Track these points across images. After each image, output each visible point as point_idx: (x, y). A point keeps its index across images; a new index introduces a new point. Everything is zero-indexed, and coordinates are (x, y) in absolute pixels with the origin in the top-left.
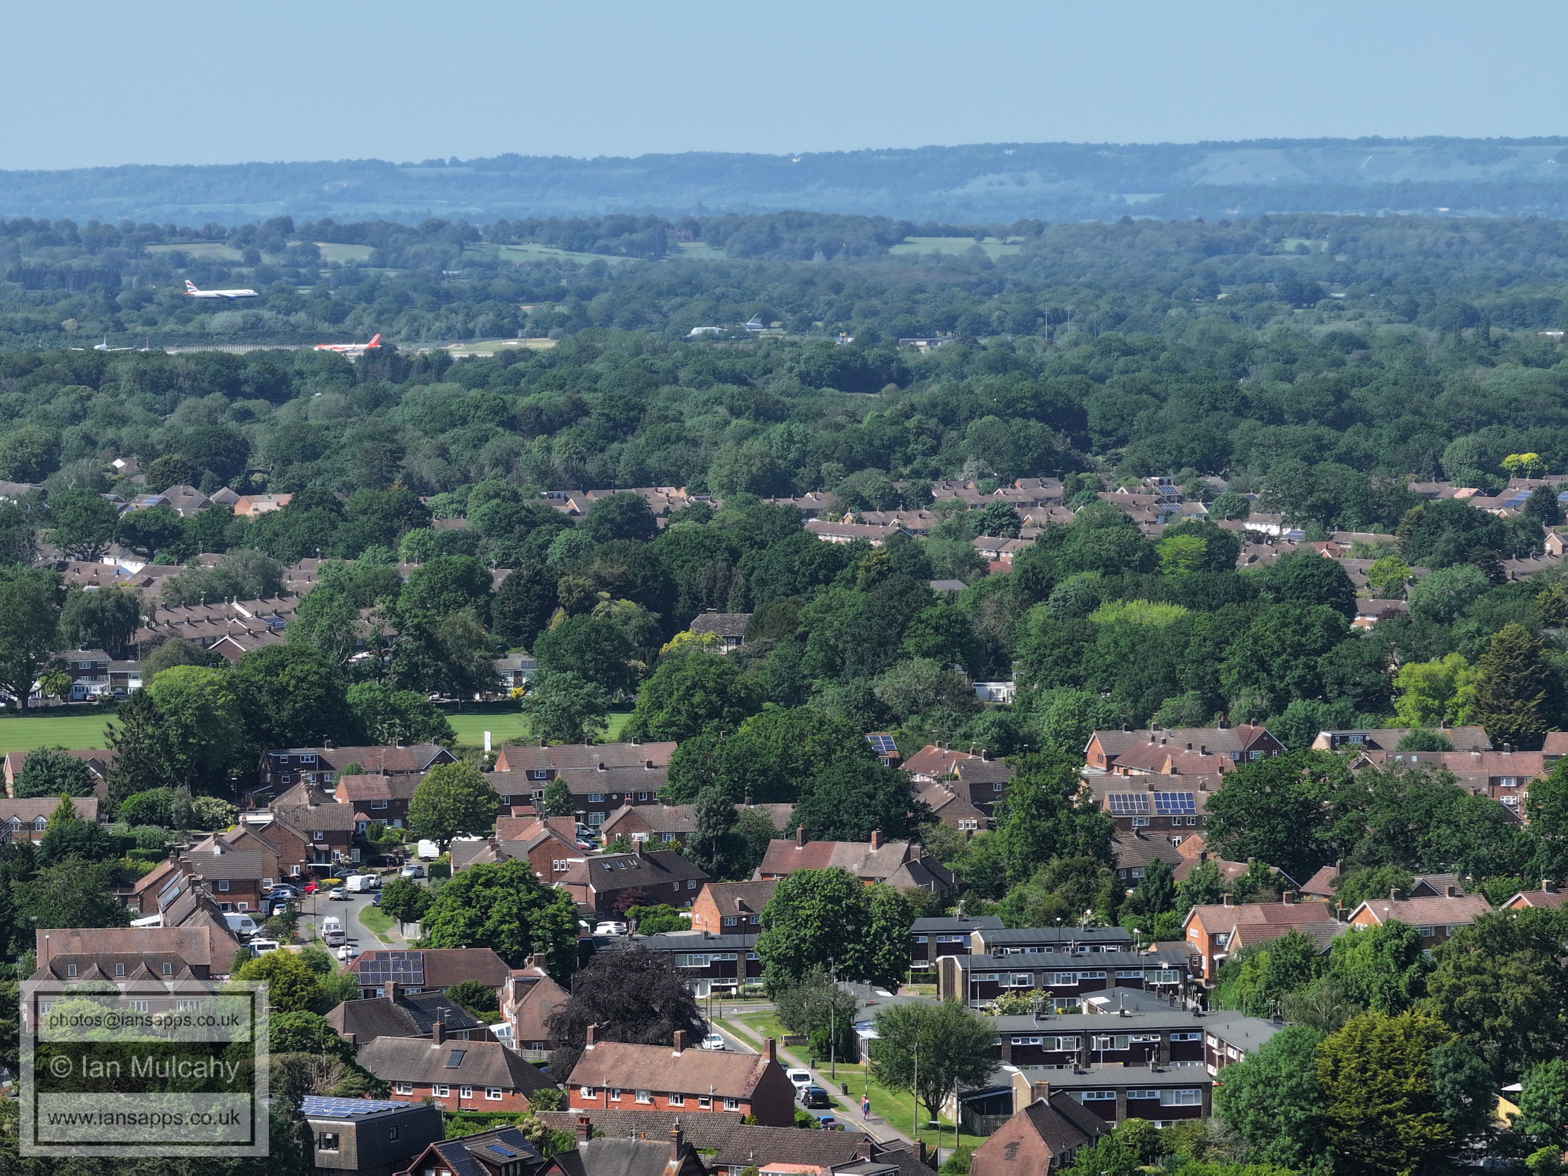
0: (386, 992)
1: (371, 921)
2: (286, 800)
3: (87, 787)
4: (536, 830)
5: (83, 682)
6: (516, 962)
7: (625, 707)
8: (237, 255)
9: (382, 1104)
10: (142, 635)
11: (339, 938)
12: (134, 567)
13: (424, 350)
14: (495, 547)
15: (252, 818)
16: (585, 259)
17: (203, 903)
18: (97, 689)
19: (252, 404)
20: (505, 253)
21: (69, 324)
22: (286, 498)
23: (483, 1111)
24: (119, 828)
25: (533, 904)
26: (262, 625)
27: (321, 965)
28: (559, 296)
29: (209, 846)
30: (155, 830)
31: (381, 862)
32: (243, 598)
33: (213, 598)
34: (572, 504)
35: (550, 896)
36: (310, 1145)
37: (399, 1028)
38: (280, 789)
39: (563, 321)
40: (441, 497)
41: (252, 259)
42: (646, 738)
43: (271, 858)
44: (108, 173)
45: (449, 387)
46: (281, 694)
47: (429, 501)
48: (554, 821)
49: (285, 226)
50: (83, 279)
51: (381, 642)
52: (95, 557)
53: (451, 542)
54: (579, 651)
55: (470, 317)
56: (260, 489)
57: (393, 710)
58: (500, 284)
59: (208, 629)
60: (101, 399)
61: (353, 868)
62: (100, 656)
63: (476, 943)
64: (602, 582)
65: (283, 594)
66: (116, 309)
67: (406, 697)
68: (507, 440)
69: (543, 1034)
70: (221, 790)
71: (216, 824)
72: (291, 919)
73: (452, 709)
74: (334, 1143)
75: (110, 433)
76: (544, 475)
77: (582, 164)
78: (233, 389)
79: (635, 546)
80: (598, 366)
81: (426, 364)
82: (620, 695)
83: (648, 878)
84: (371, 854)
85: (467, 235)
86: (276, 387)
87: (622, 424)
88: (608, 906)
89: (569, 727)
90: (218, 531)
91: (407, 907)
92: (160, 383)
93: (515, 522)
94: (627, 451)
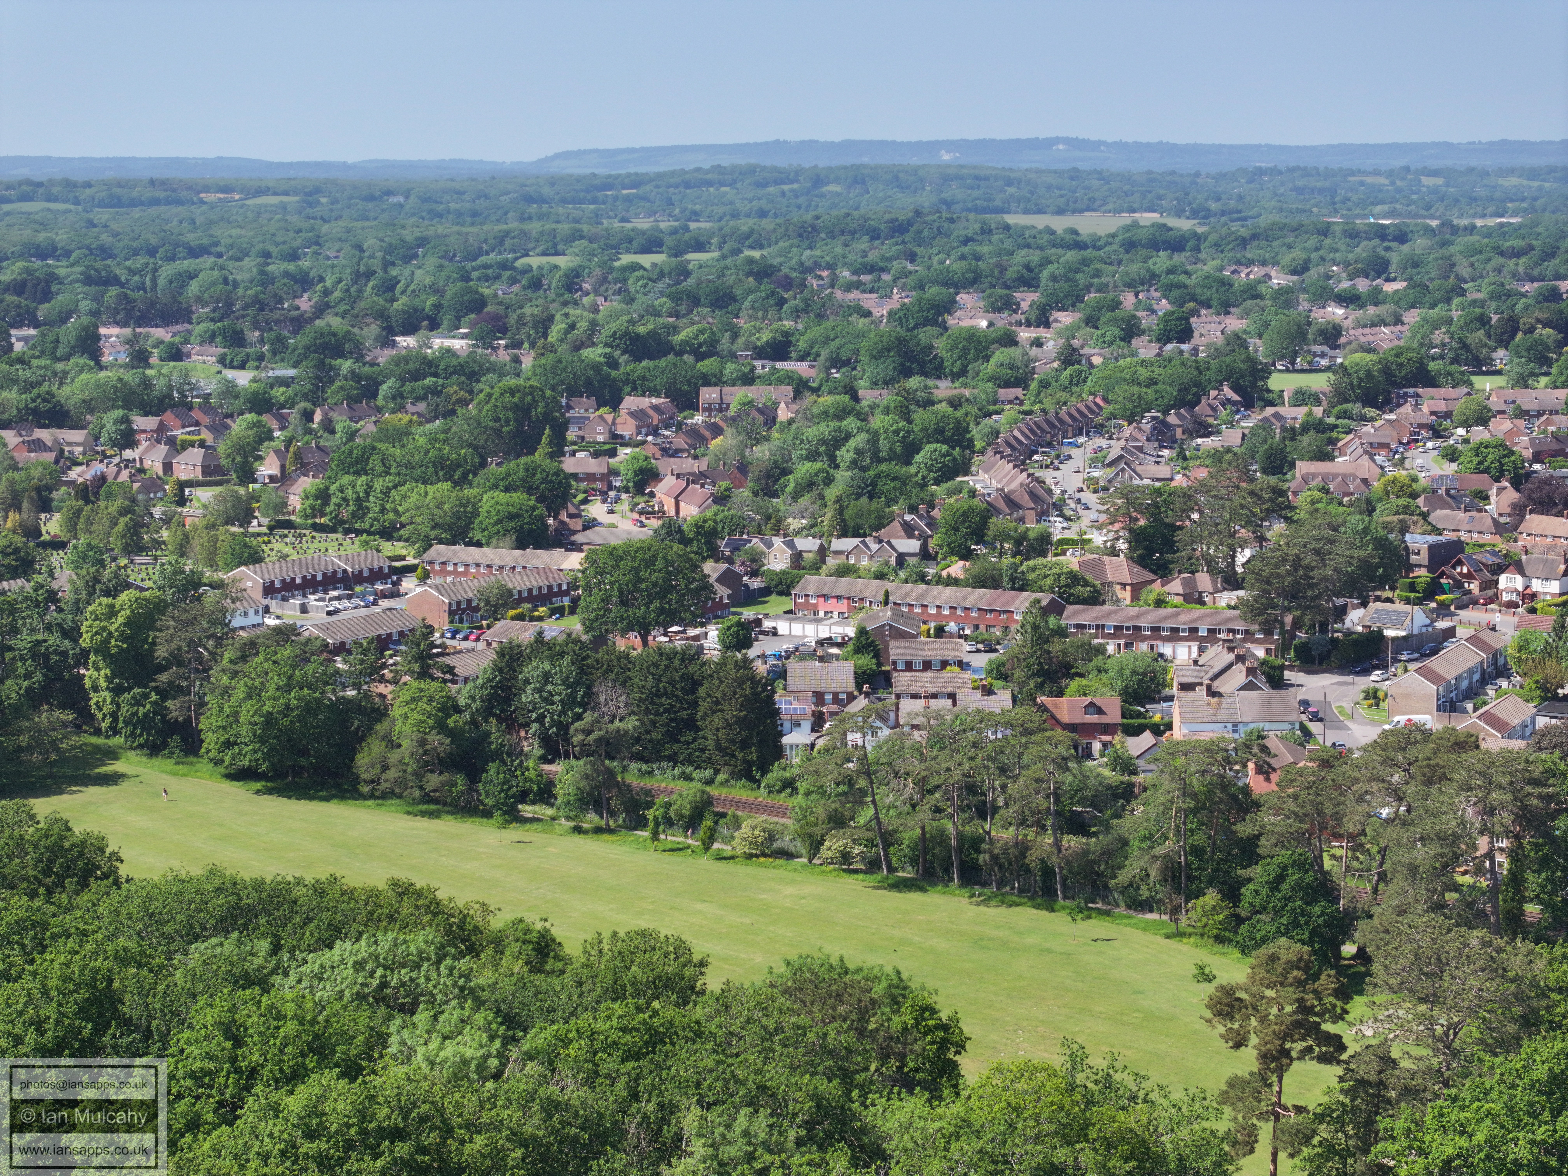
0: (1442, 491)
1: (1436, 462)
2: (1402, 410)
3: (1318, 402)
4: (1507, 425)
5: (1318, 359)
6: (1497, 480)
7: (1547, 374)
8: (1387, 182)
9: (1439, 538)
10: (1343, 340)
11: (1423, 469)
12: (1340, 312)
13: (1464, 222)
14: (1493, 305)
15: (1387, 417)
16: (1535, 184)
17: (1366, 452)
18: (1324, 362)
19: (1391, 244)
20: (1501, 181)
21: (1315, 210)
22: (1405, 284)
23: (1481, 542)
24: (1332, 420)
25: (1505, 456)
26: (1393, 337)
27: (1415, 479)
28: (1523, 199)
29: (1369, 428)
30: (1346, 421)
31: (1441, 437)
32: (1386, 325)
33: (1373, 325)
34: (1527, 288)
35: (1512, 453)
36: (1408, 554)
37: (1447, 506)
38: (1399, 405)
39: (1525, 210)
40: (1471, 284)
41: (1393, 183)
42: (1556, 387)
43: (1395, 434)
44: (1333, 146)
45: (1475, 238)
46: (1401, 365)
47: (1465, 286)
48: (1515, 421)
49: (1407, 169)
50: (1321, 191)
51: (1444, 345)
52: (1324, 307)
53: (1474, 302)
54: (1528, 350)
55: (1485, 208)
56: (1394, 280)
57: (1448, 374)
58: (1498, 195)
59: (1370, 338)
60: (1328, 241)
61: (1429, 439)
62: (1325, 348)
63: (1481, 472)
64: (1538, 321)
65: (1403, 324)
66: (1334, 204)
67: (1454, 368)
68: (1500, 260)
69: (1508, 510)
70: (1374, 405)
71: (1372, 419)
72: (1403, 460)
73: (1473, 373)
74: (1418, 553)
75: (1332, 255)
76: (1515, 275)
77: (1534, 143)
78: (1383, 237)
79: (1554, 306)
80: (1539, 229)
81: (1466, 228)
82: (1545, 368)
83: (1555, 446)
84: (1437, 433)
85: (1485, 174)
86: (1402, 237)
87: (1549, 254)
88: (1537, 457)
89: (1523, 382)
90: (1376, 297)
91: (1452, 456)
92: (1353, 235)
93: (1502, 295)
94: (1551, 266)
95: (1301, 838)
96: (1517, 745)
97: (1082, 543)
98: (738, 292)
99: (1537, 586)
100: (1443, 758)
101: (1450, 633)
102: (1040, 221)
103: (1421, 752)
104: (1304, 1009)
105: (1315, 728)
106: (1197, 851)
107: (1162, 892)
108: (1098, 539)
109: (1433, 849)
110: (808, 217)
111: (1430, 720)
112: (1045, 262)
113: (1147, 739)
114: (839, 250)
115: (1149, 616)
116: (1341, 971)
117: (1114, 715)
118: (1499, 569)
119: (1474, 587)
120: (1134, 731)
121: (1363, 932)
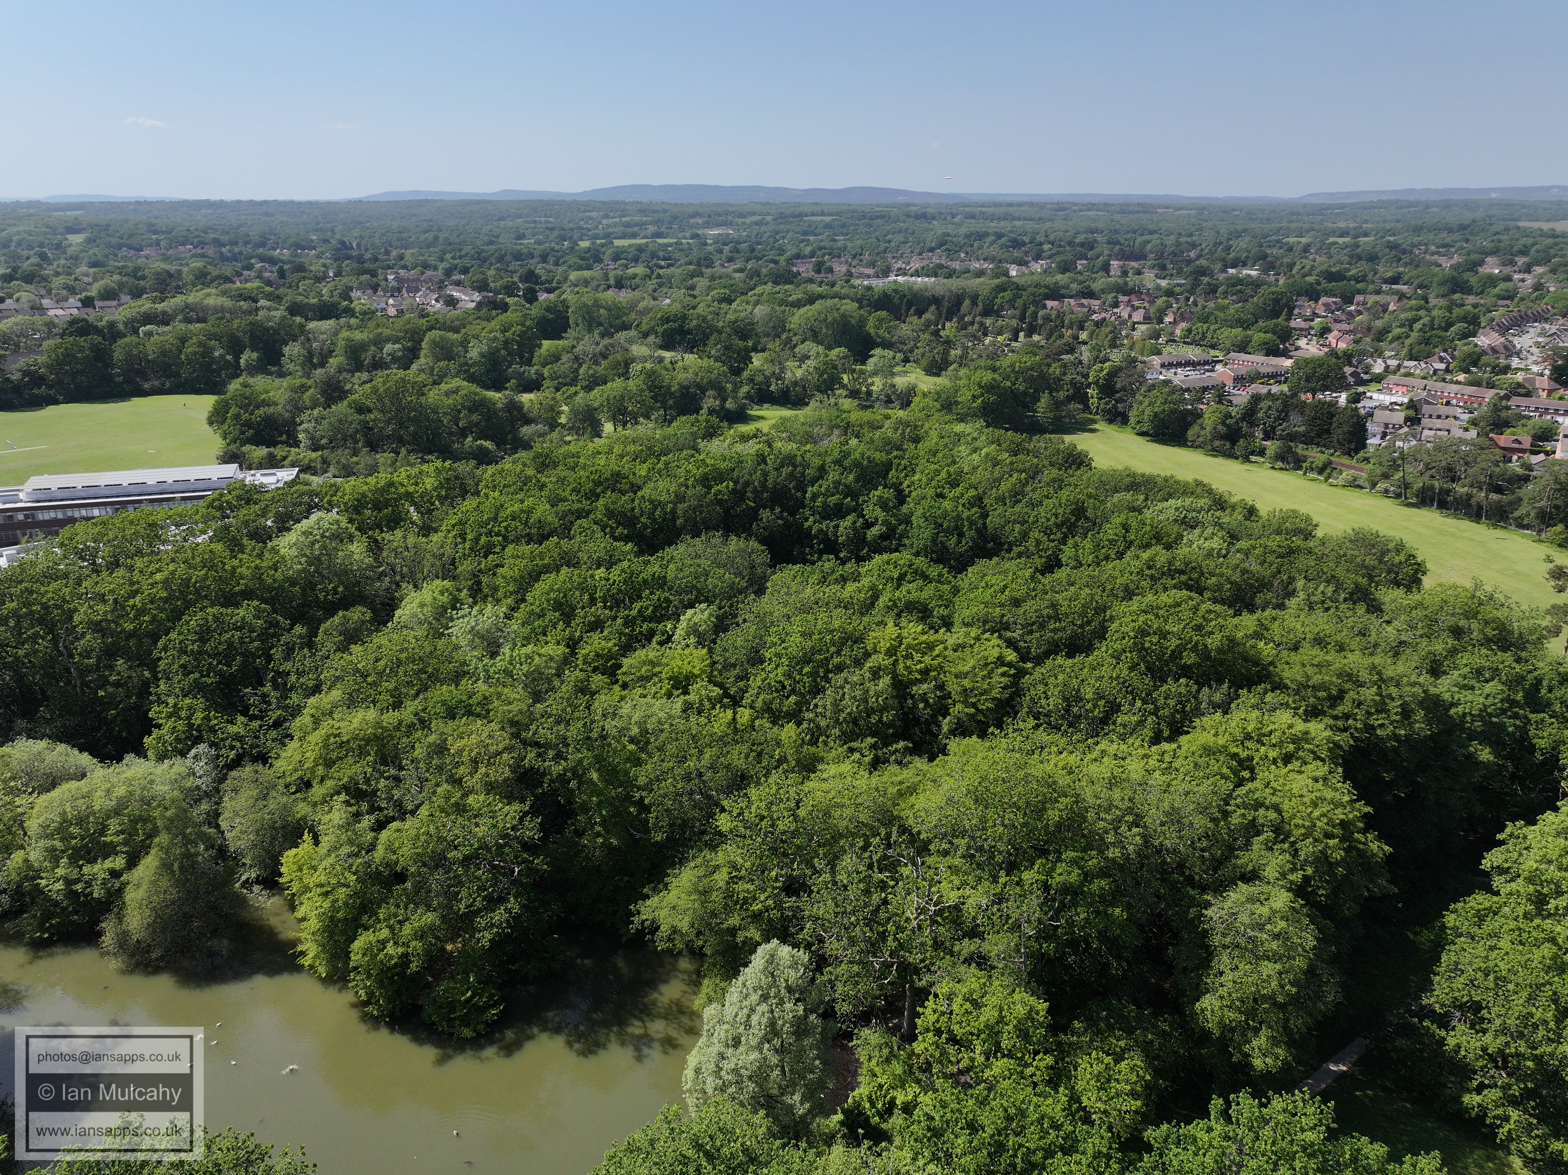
97: (1527, 370)
98: (1380, 255)
102: (1535, 225)
106: (1557, 507)
107: (1535, 523)
108: (1535, 369)
110: (1420, 222)
112: (1534, 244)
113: (1542, 457)
114: (1431, 237)
115: (1554, 403)
117: (1527, 445)
120: (1537, 453)
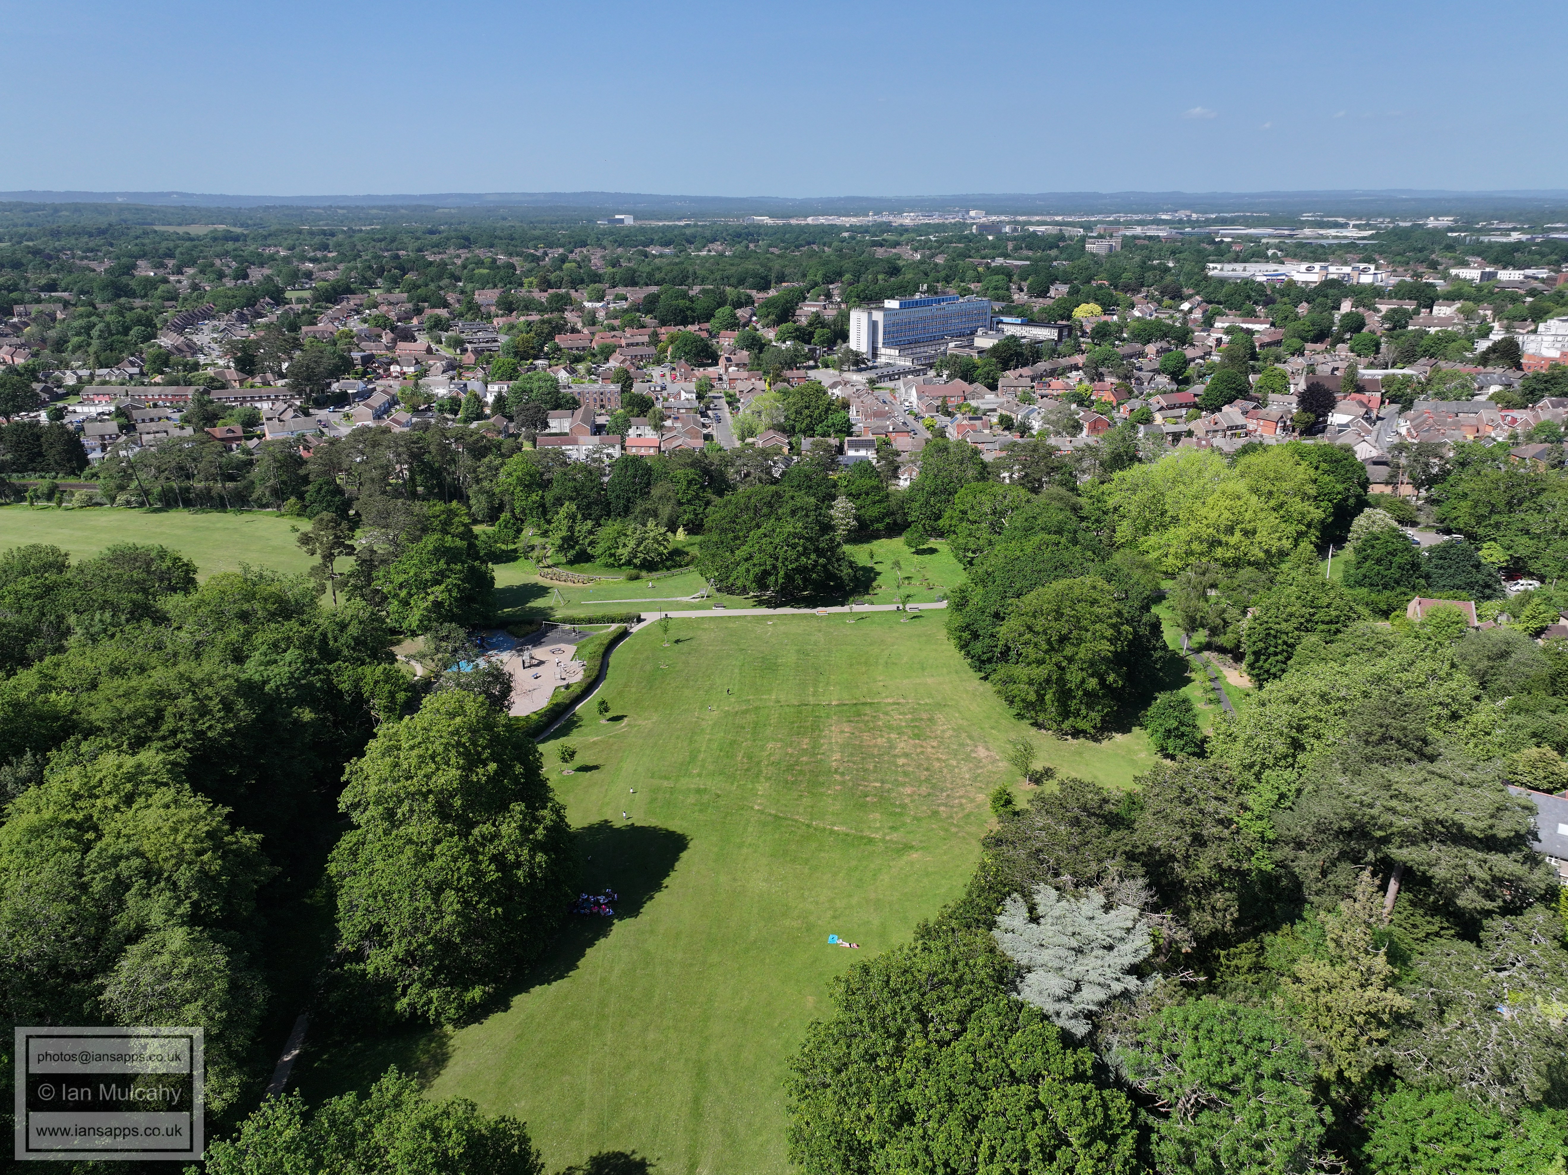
0: (363, 335)
1: (359, 324)
2: (342, 304)
3: (307, 302)
4: (386, 308)
5: (304, 285)
6: (384, 330)
7: (398, 288)
9: (364, 353)
10: (314, 277)
11: (354, 327)
12: (311, 265)
13: (357, 228)
14: (373, 261)
15: (337, 307)
16: (384, 213)
17: (330, 321)
18: (307, 286)
19: (328, 237)
20: (370, 211)
21: (294, 223)
22: (336, 253)
23: (381, 354)
24: (314, 309)
25: (386, 320)
26: (335, 275)
27: (351, 331)
28: (380, 219)
29: (330, 312)
30: (320, 309)
31: (360, 314)
32: (331, 270)
33: (326, 270)
35: (389, 319)
36: (353, 360)
37: (366, 341)
38: (341, 302)
39: (381, 223)
40: (363, 253)
41: (326, 212)
42: (402, 293)
43: (341, 313)
44: (298, 197)
45: (363, 234)
46: (339, 286)
47: (361, 254)
49: (331, 206)
50: (296, 215)
51: (356, 277)
52: (304, 264)
53: (366, 260)
54: (390, 278)
55: (365, 222)
56: (332, 252)
57: (359, 289)
58: (369, 217)
59: (325, 276)
60: (302, 236)
61: (355, 315)
62: (307, 280)
63: (377, 327)
64: (392, 267)
65: (338, 269)
66: (302, 221)
67: (361, 287)
69: (390, 341)
70: (331, 302)
71: (331, 308)
72: (345, 323)
73: (369, 288)
74: (357, 360)
75: (304, 242)
76: (380, 249)
77: (381, 196)
78: (325, 234)
79: (397, 261)
81: (358, 230)
82: (397, 285)
83: (405, 315)
84: (358, 313)
85: (363, 208)
86: (333, 234)
87: (393, 240)
88: (399, 320)
89: (389, 291)
90: (325, 259)
91: (365, 321)
92: (312, 233)
93: (377, 257)
94: (394, 245)
95: (325, 473)
96: (406, 429)
97: (214, 365)
98: (24, 261)
99: (405, 369)
100: (378, 437)
101: (374, 389)
102: (171, 229)
103: (369, 436)
104: (337, 537)
105: (325, 430)
106: (284, 482)
107: (272, 500)
108: (221, 362)
109: (379, 471)
110: (55, 226)
111: (371, 423)
112: (176, 247)
113: (255, 441)
114: (73, 242)
115: (248, 392)
116: (349, 521)
117: (239, 432)
118: (390, 364)
119: (381, 371)
120: (251, 438)
121: (356, 505)
